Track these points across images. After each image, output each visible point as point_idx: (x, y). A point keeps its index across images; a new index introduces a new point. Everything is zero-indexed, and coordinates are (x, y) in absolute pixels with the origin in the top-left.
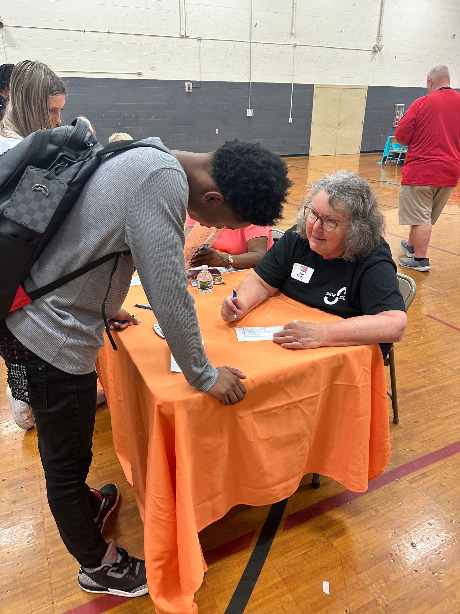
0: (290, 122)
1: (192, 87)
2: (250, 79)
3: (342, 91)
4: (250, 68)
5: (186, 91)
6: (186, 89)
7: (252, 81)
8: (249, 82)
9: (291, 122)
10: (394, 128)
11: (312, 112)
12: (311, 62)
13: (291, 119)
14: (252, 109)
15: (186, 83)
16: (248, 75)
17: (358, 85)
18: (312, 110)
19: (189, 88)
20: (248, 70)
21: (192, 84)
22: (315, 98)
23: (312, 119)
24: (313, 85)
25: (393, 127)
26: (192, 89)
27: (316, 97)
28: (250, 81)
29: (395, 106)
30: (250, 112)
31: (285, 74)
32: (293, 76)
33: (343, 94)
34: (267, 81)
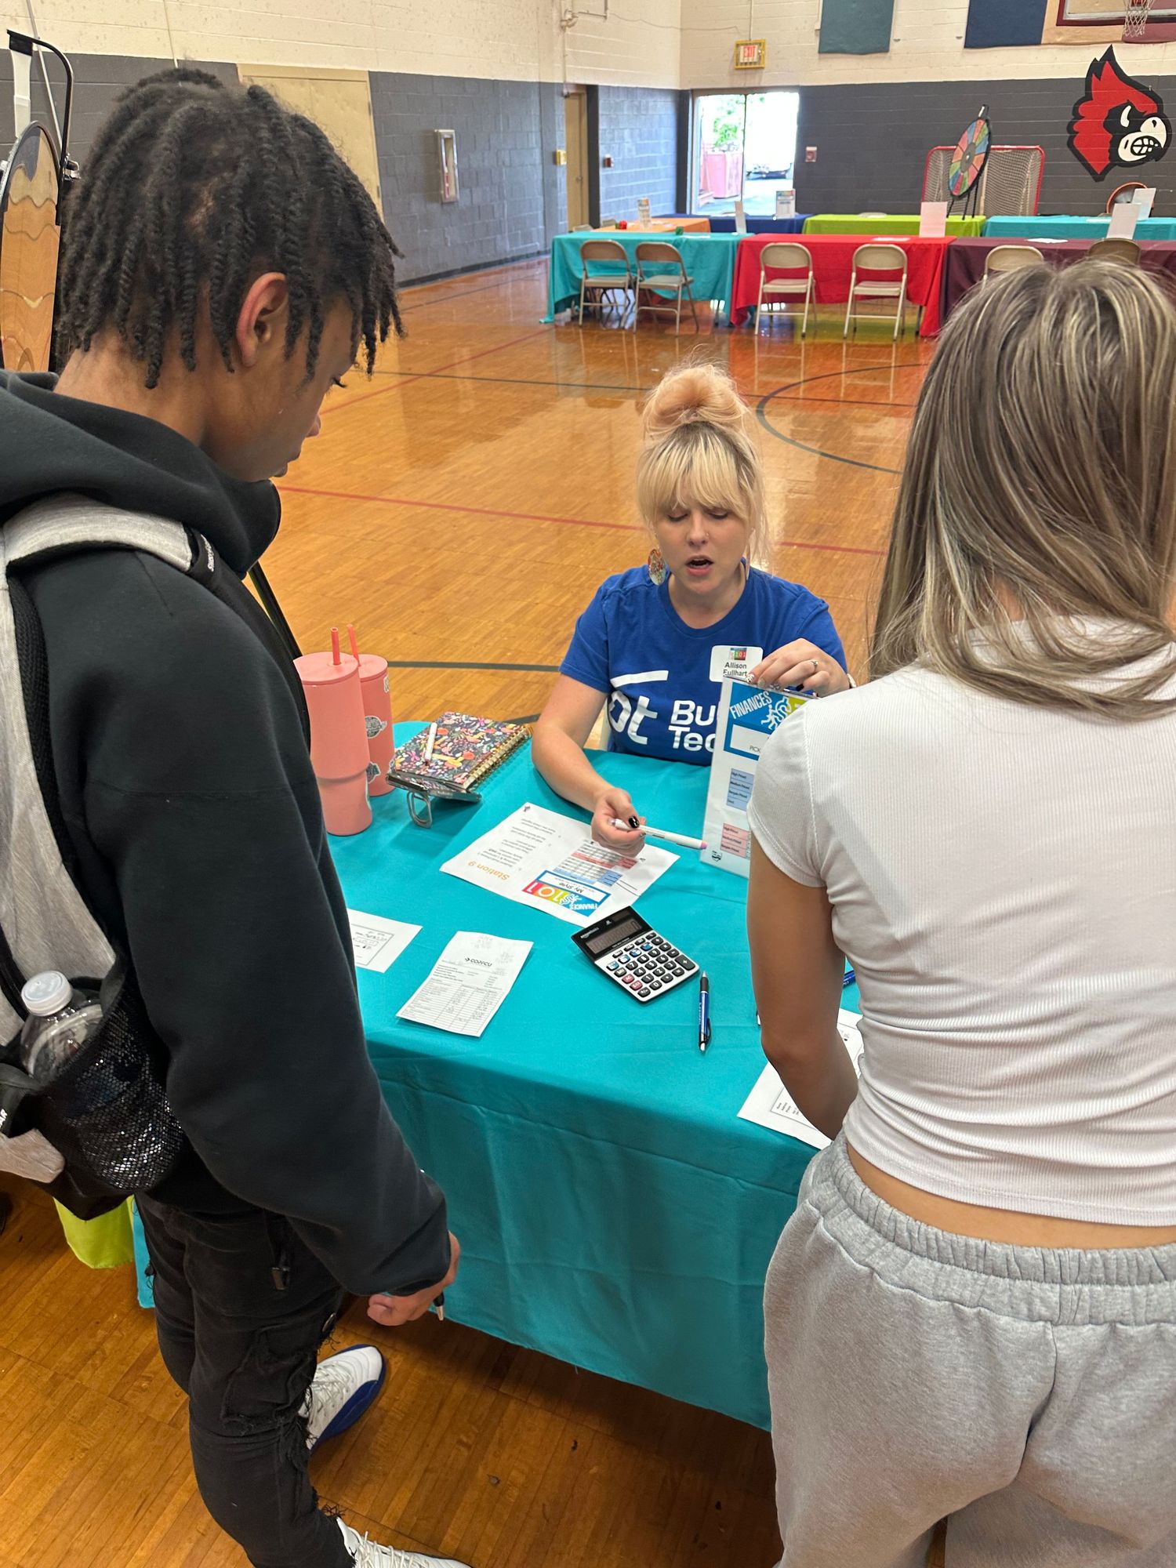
3: (313, 88)
10: (447, 203)
17: (346, 67)
24: (234, 66)
25: (443, 201)
29: (437, 136)
31: (146, 23)
32: (172, 33)
33: (317, 101)
34: (95, 50)
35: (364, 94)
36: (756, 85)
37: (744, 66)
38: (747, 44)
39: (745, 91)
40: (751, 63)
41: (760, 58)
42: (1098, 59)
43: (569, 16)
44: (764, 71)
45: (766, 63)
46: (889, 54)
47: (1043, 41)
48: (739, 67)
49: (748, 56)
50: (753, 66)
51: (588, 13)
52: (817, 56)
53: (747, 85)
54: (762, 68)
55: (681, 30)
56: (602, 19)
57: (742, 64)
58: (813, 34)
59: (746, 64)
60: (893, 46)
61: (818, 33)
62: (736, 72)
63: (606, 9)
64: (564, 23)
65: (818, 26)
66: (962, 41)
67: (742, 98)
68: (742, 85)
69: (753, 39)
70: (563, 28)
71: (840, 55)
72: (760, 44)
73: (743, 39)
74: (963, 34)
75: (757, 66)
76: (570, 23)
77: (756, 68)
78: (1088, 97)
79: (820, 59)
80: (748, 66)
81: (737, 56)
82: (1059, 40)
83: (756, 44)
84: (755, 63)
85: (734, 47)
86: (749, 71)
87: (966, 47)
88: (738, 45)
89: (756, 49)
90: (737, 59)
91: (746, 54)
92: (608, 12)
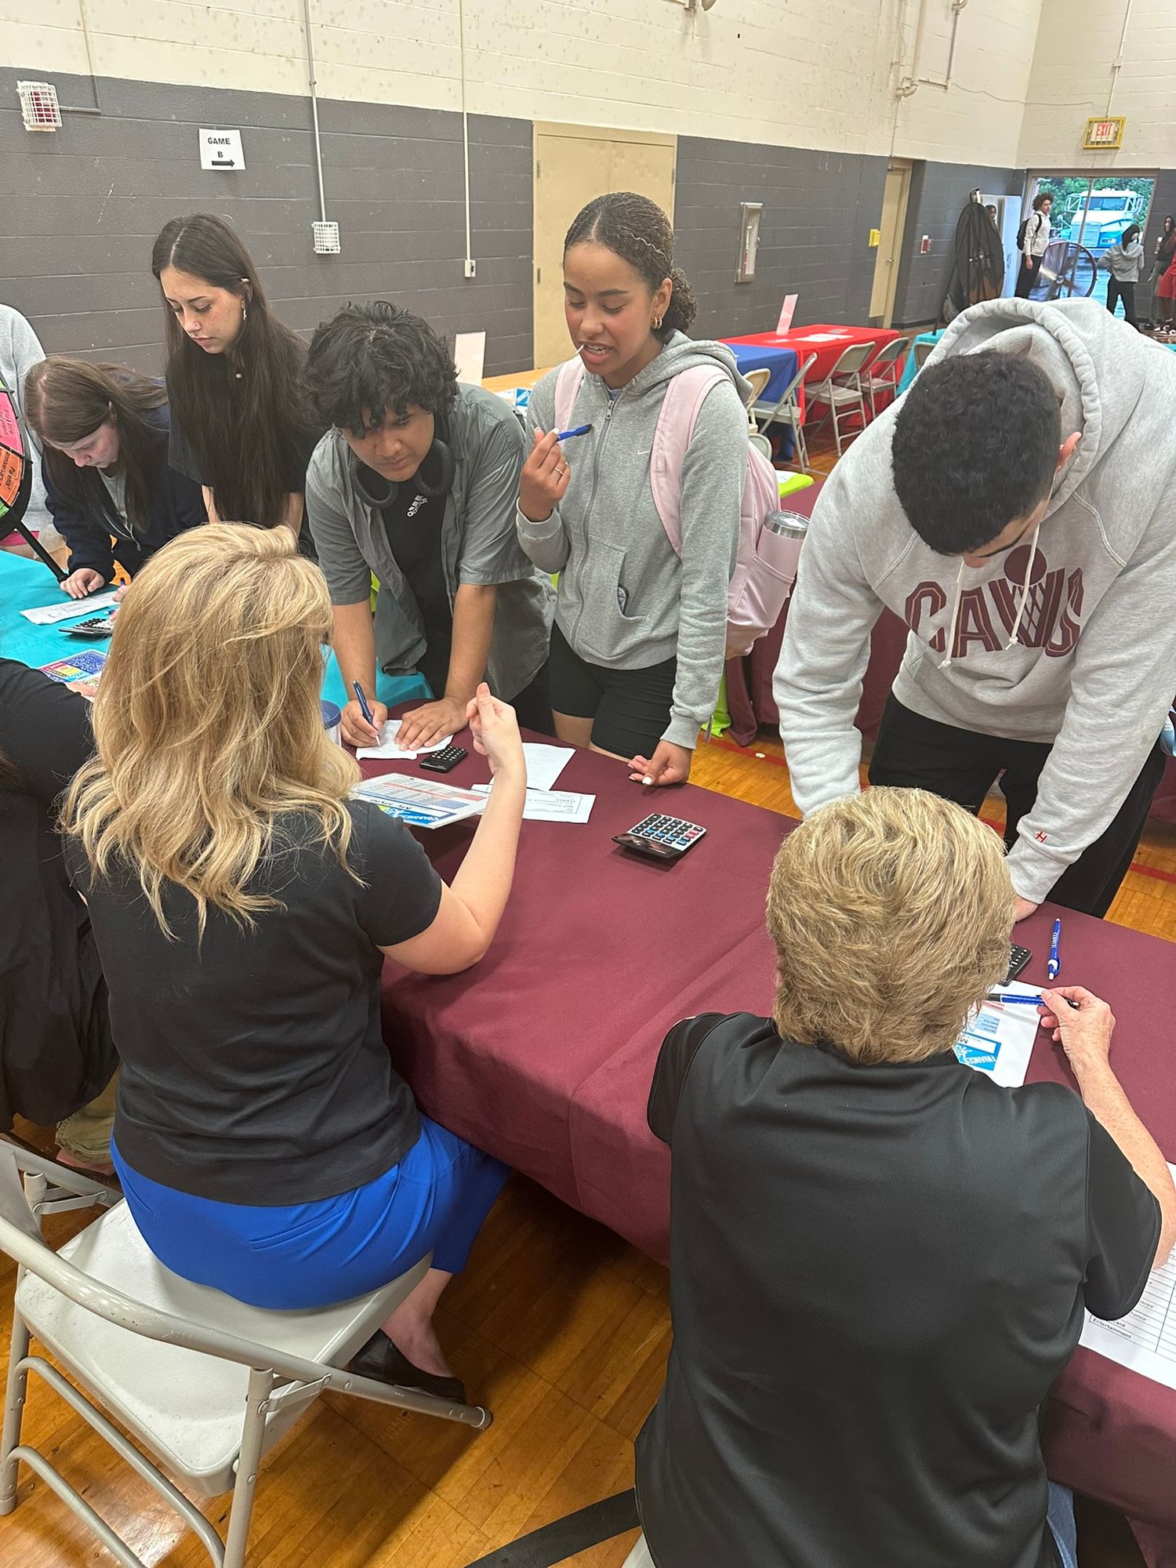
0: (468, 274)
1: (57, 107)
2: (312, 84)
3: (614, 152)
4: (306, 30)
5: (28, 128)
6: (24, 114)
7: (320, 93)
8: (311, 98)
9: (474, 275)
10: (741, 283)
11: (532, 232)
12: (518, 28)
13: (469, 263)
14: (336, 223)
15: (24, 87)
16: (301, 64)
17: (654, 130)
18: (531, 226)
19: (43, 114)
20: (300, 38)
21: (53, 91)
22: (538, 176)
23: (534, 262)
24: (531, 121)
25: (739, 280)
26: (58, 118)
27: (542, 174)
28: (312, 90)
29: (741, 209)
30: (328, 237)
31: (438, 72)
32: (465, 83)
33: (616, 166)
34: (377, 99)
35: (669, 160)
36: (1106, 167)
37: (1095, 146)
38: (1103, 122)
40: (1104, 142)
41: (1115, 138)
43: (907, 84)
44: (1119, 151)
45: (1123, 144)
48: (1089, 146)
49: (1102, 134)
50: (1106, 146)
51: (928, 82)
53: (1096, 167)
54: (1117, 148)
55: (1026, 104)
56: (943, 89)
57: (1093, 143)
59: (1098, 143)
62: (1085, 152)
63: (948, 77)
64: (900, 92)
68: (1089, 167)
69: (1111, 116)
70: (898, 97)
72: (1118, 121)
73: (1099, 115)
75: (1111, 146)
76: (907, 92)
77: (1109, 148)
80: (1100, 146)
81: (1089, 134)
83: (1113, 121)
84: (1109, 142)
85: (1087, 125)
86: (1100, 152)
88: (1091, 122)
89: (1112, 127)
90: (1089, 138)
91: (1100, 133)
92: (950, 81)
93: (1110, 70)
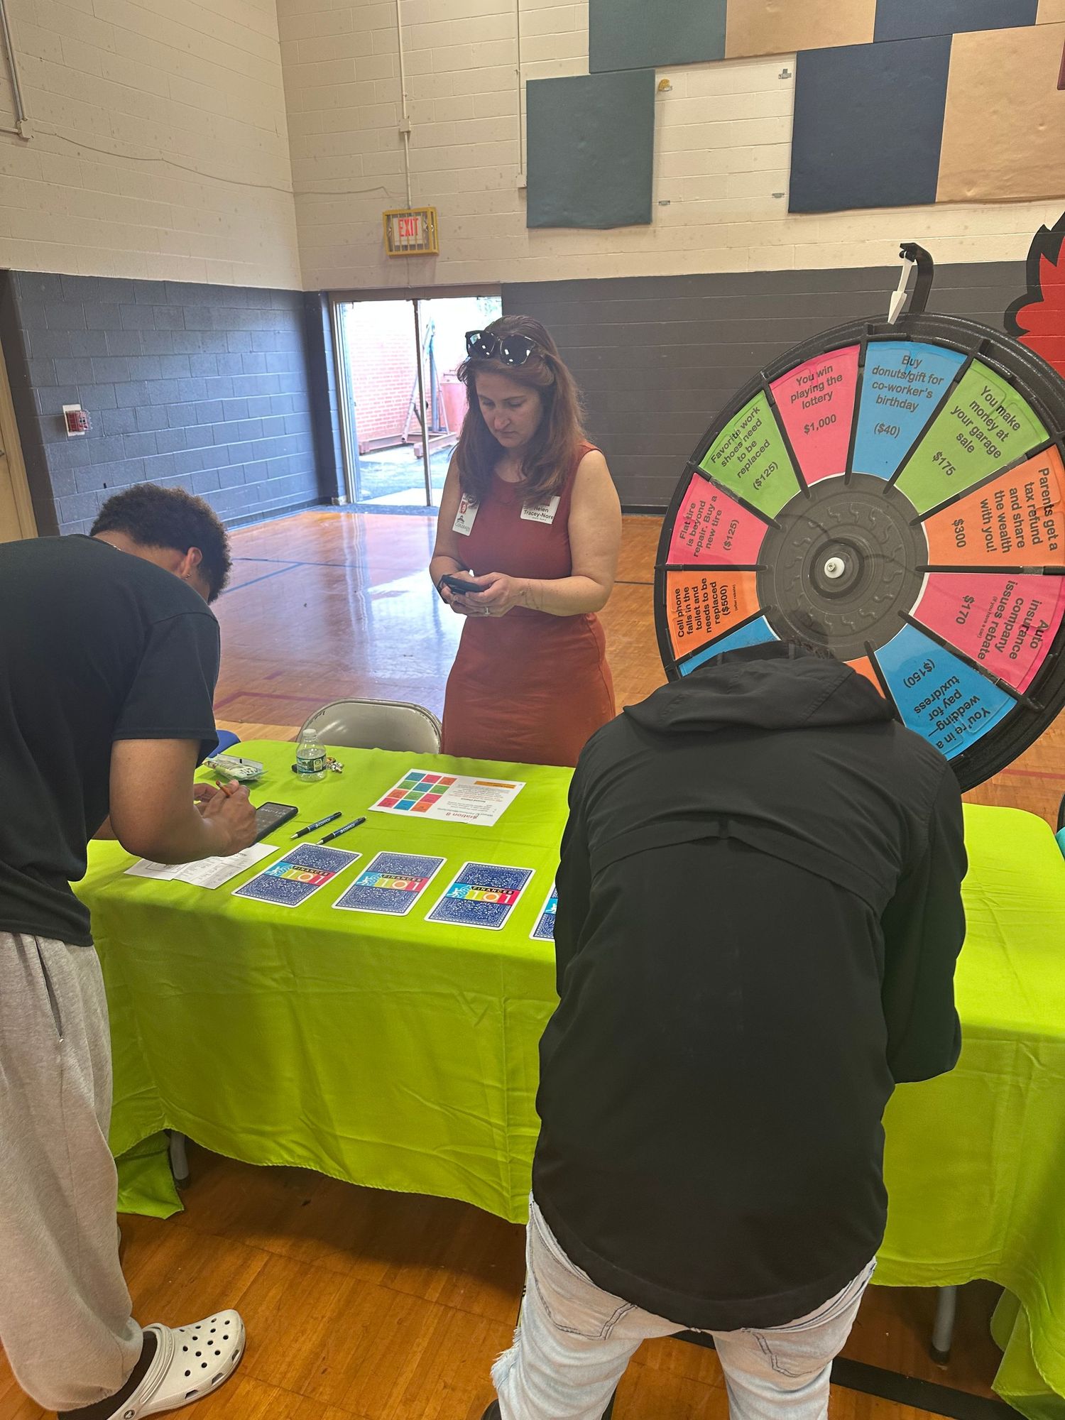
36: (428, 284)
37: (401, 252)
38: (402, 215)
39: (415, 294)
40: (413, 247)
41: (427, 238)
42: (1050, 228)
44: (439, 259)
45: (440, 247)
46: (651, 228)
47: (936, 201)
48: (394, 253)
49: (408, 234)
50: (416, 251)
52: (525, 233)
53: (414, 284)
54: (434, 255)
55: (295, 194)
57: (398, 248)
58: (517, 194)
59: (406, 248)
60: (659, 212)
61: (524, 193)
62: (391, 262)
63: (19, 118)
65: (523, 183)
66: (784, 202)
67: (406, 306)
68: (404, 285)
69: (415, 206)
71: (567, 231)
72: (425, 214)
73: (398, 207)
74: (784, 187)
75: (424, 251)
77: (425, 254)
78: (1034, 295)
79: (530, 238)
80: (409, 252)
81: (390, 235)
82: (970, 194)
83: (418, 214)
84: (420, 246)
85: (383, 221)
86: (414, 261)
87: (792, 210)
88: (389, 217)
89: (419, 223)
90: (390, 240)
91: (404, 232)
92: (23, 124)
93: (396, 137)
